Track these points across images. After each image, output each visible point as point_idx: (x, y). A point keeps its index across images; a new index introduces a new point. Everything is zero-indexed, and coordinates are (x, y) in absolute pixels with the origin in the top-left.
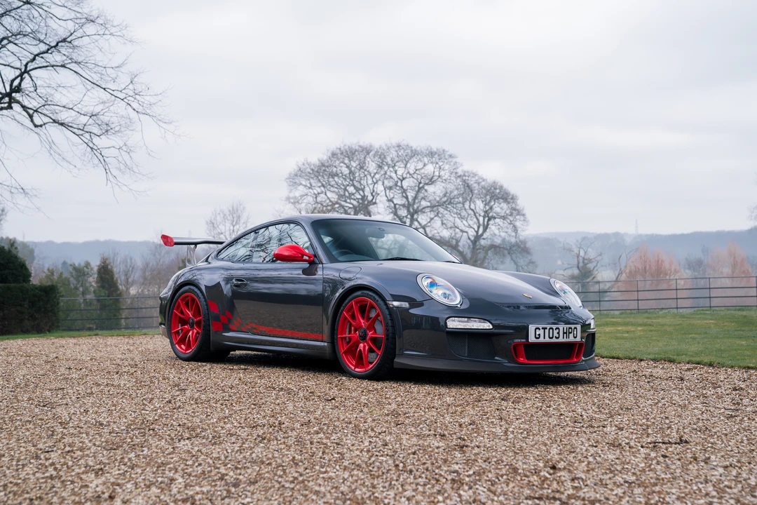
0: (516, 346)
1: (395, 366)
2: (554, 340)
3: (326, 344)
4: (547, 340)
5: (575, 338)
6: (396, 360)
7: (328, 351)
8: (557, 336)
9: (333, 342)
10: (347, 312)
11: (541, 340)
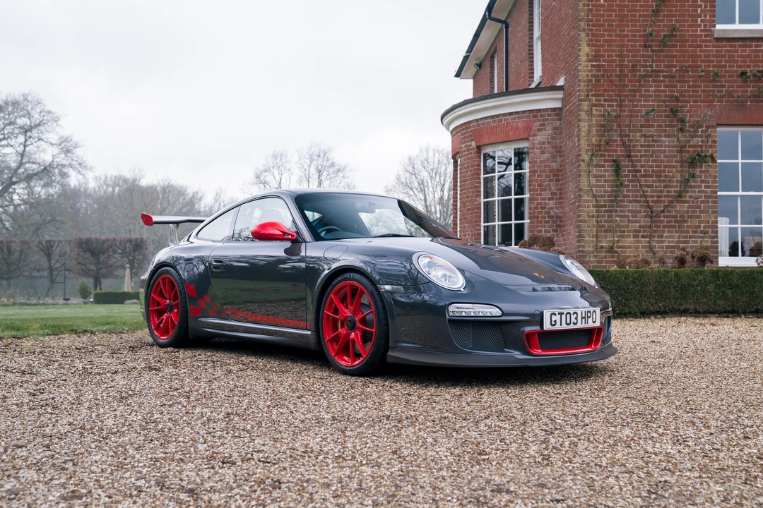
0: (529, 335)
1: (389, 360)
2: (572, 327)
3: (309, 333)
4: (564, 327)
5: (594, 322)
6: (389, 353)
7: (313, 341)
8: (575, 322)
9: (317, 331)
10: (336, 294)
11: (558, 327)
